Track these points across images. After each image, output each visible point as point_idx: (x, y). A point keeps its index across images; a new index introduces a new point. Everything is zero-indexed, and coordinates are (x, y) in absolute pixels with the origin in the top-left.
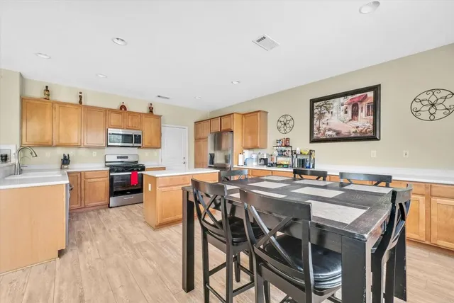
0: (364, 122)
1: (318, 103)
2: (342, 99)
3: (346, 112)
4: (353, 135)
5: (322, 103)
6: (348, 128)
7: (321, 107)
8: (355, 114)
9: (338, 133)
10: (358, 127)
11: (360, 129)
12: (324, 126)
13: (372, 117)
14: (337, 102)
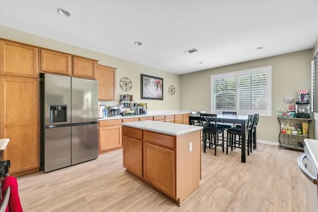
0: (159, 92)
3: (155, 86)
5: (146, 78)
6: (155, 94)
7: (146, 80)
8: (157, 88)
10: (158, 94)
12: (147, 91)
14: (152, 80)
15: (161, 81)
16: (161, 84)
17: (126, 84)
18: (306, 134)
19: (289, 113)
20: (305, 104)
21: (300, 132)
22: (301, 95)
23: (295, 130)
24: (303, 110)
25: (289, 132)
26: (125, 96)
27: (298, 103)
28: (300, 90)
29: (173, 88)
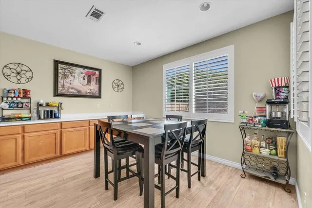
0: (94, 87)
1: (62, 66)
2: (81, 70)
3: (84, 79)
4: (88, 94)
5: (66, 67)
6: (85, 89)
7: (65, 69)
8: (89, 81)
9: (79, 92)
10: (91, 90)
11: (92, 91)
12: (68, 85)
13: (98, 86)
14: (78, 70)
15: (97, 73)
16: (98, 76)
17: (19, 73)
18: (283, 156)
19: (257, 119)
20: (281, 103)
21: (274, 151)
22: (276, 88)
23: (266, 148)
24: (279, 115)
25: (256, 151)
26: (9, 92)
27: (270, 103)
28: (273, 80)
29: (121, 83)
